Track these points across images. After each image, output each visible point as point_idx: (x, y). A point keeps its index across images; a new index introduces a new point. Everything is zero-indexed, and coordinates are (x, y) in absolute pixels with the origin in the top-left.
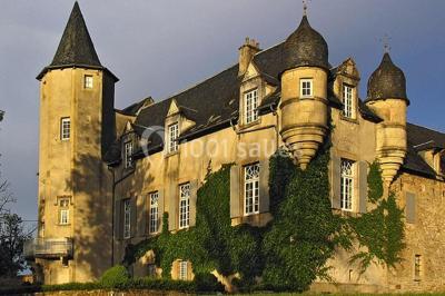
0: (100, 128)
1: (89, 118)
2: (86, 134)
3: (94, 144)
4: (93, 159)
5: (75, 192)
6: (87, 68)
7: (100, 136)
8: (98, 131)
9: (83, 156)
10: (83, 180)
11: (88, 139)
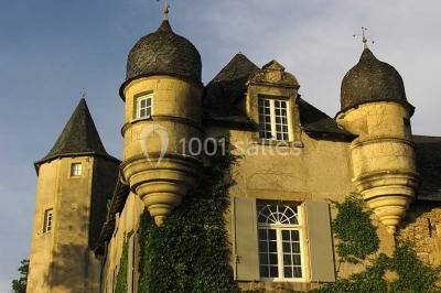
0: (88, 214)
1: (75, 205)
2: (69, 223)
3: (79, 231)
4: (77, 248)
5: (51, 287)
6: (74, 156)
7: (87, 222)
8: (84, 218)
9: (65, 246)
10: (62, 272)
11: (71, 228)
